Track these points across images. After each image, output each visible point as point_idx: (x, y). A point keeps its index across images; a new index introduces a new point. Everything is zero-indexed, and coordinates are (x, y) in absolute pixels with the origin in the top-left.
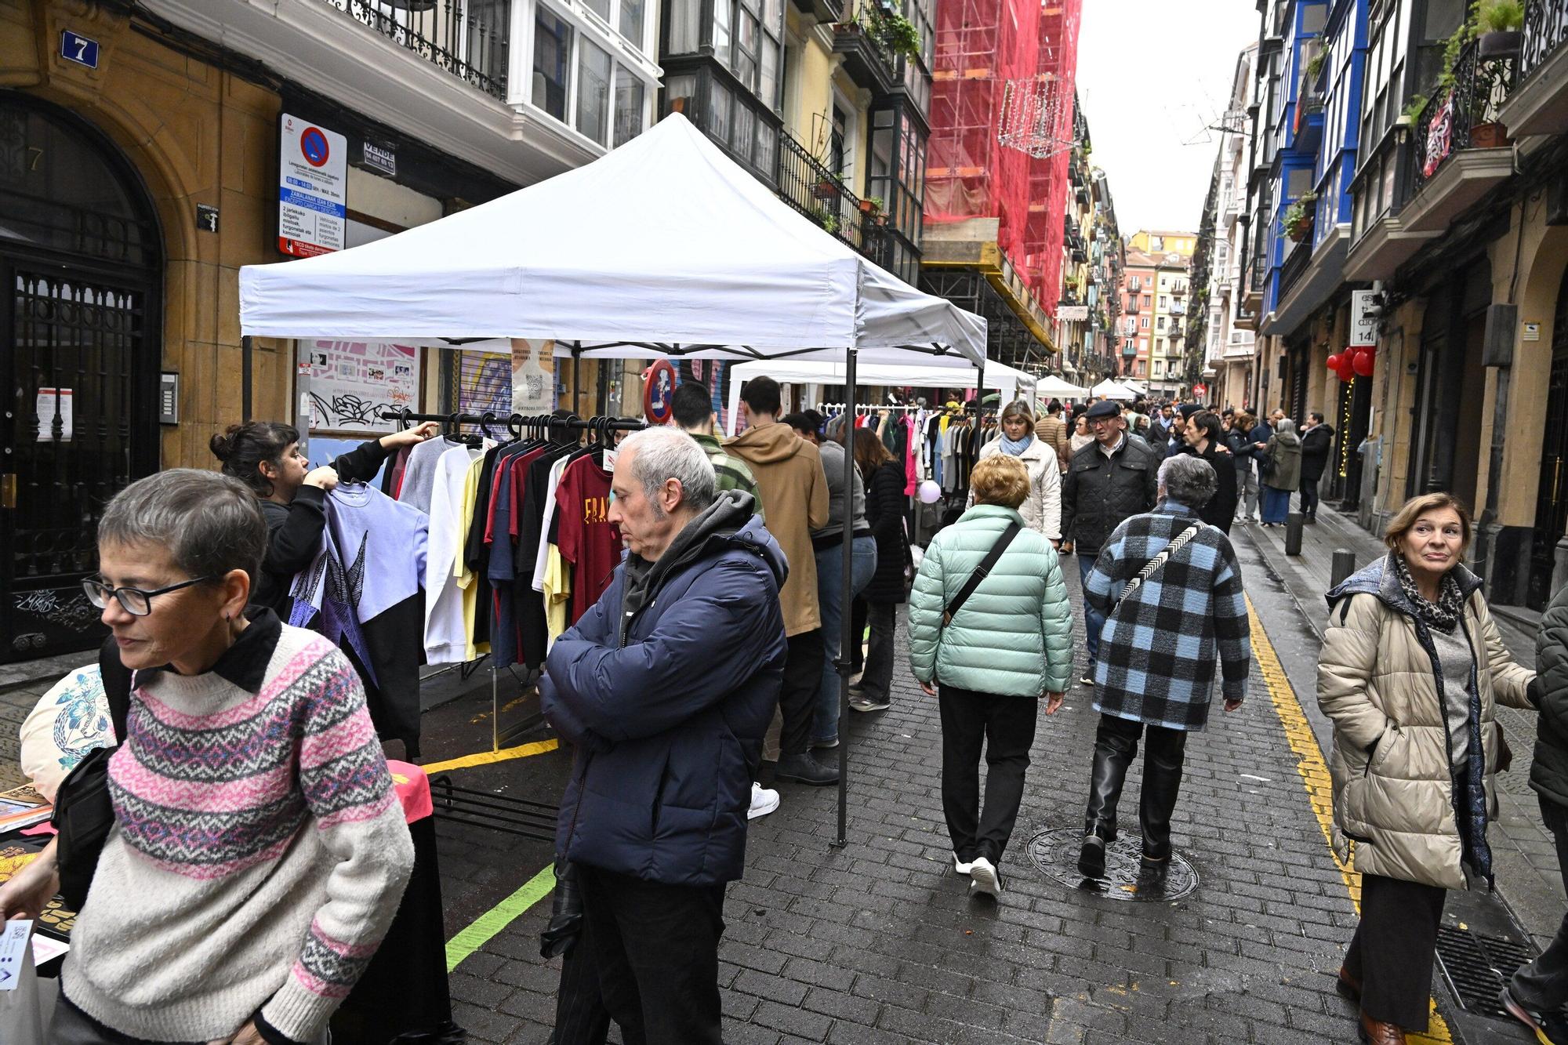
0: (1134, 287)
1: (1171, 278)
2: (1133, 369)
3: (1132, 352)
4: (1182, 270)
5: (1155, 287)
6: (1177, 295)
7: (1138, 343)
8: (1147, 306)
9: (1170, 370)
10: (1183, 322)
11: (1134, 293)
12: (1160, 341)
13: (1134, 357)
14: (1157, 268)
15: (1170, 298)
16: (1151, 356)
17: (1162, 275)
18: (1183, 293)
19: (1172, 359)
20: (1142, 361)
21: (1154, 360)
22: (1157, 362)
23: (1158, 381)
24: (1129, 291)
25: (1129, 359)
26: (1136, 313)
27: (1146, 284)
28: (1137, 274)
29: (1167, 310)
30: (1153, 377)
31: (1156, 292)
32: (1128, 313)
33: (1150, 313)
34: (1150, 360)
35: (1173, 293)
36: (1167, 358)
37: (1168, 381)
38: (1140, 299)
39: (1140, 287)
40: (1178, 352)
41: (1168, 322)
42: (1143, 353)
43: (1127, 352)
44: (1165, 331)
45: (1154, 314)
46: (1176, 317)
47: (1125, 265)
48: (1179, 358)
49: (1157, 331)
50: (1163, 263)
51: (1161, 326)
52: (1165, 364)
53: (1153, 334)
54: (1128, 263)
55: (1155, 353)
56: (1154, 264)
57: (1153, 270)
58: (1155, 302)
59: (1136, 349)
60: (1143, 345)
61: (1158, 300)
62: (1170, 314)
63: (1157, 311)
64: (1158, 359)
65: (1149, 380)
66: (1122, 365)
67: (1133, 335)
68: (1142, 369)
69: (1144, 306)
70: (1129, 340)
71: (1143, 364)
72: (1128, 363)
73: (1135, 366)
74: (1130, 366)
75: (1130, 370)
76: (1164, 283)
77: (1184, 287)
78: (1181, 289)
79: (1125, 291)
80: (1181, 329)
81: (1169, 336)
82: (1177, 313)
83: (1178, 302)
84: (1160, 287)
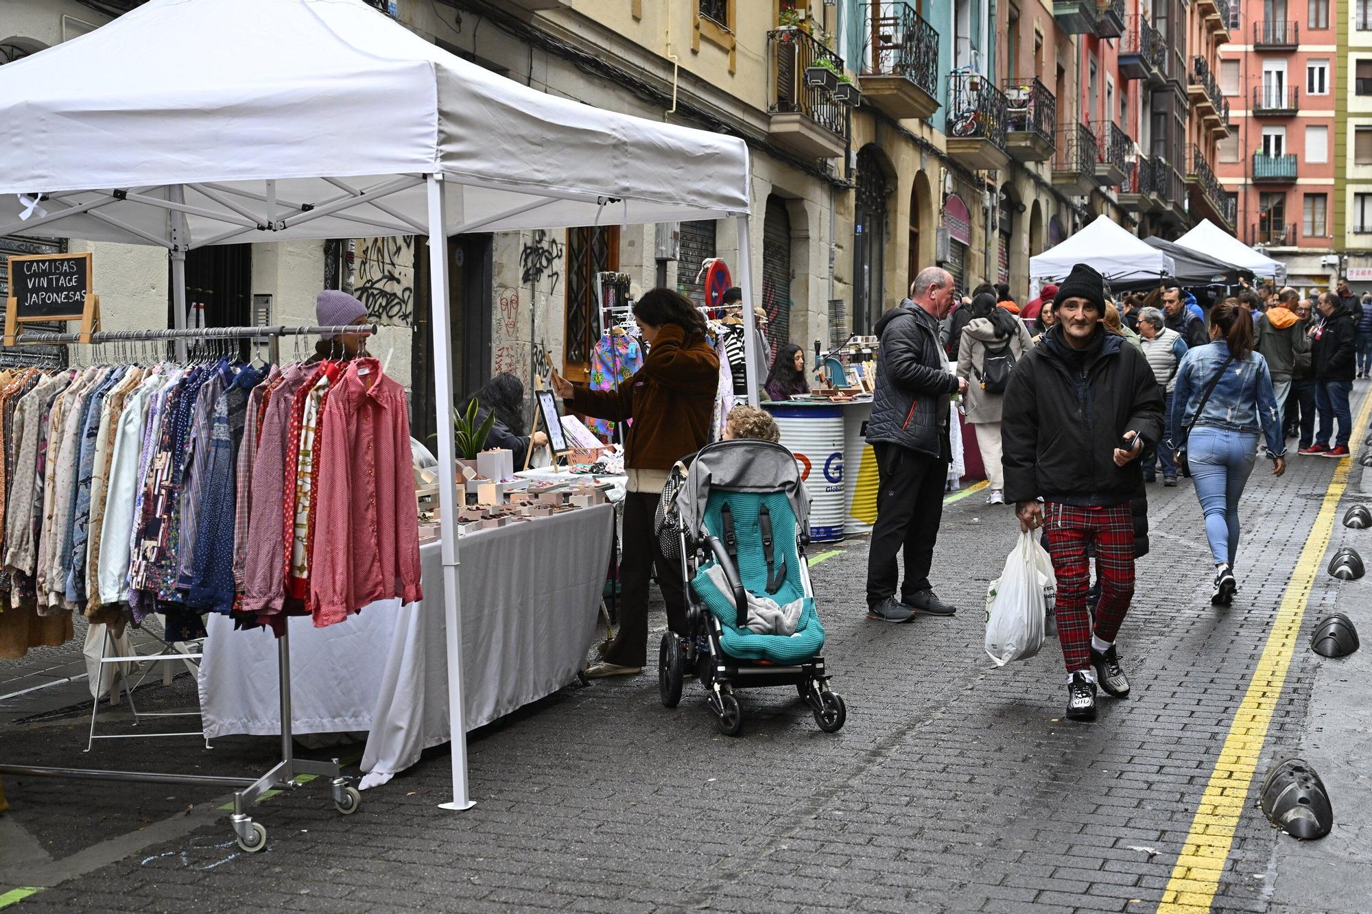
2: (1288, 220)
3: (1283, 170)
7: (1298, 142)
8: (1321, 27)
12: (1365, 133)
13: (1289, 183)
16: (1342, 180)
20: (1316, 196)
21: (1351, 190)
22: (1361, 197)
25: (1275, 190)
26: (1287, 52)
30: (1353, 242)
32: (1264, 52)
33: (1333, 48)
34: (1340, 189)
42: (1317, 170)
43: (1265, 171)
45: (1344, 48)
49: (1356, 103)
51: (1366, 87)
53: (1343, 114)
55: (1353, 171)
58: (1342, 11)
59: (1295, 159)
60: (1316, 147)
63: (1352, 42)
64: (1363, 188)
65: (1340, 254)
66: (1254, 210)
67: (1285, 117)
68: (1319, 218)
69: (1310, 29)
70: (1272, 132)
71: (1319, 204)
72: (1271, 205)
73: (1296, 211)
74: (1279, 211)
75: (1279, 225)
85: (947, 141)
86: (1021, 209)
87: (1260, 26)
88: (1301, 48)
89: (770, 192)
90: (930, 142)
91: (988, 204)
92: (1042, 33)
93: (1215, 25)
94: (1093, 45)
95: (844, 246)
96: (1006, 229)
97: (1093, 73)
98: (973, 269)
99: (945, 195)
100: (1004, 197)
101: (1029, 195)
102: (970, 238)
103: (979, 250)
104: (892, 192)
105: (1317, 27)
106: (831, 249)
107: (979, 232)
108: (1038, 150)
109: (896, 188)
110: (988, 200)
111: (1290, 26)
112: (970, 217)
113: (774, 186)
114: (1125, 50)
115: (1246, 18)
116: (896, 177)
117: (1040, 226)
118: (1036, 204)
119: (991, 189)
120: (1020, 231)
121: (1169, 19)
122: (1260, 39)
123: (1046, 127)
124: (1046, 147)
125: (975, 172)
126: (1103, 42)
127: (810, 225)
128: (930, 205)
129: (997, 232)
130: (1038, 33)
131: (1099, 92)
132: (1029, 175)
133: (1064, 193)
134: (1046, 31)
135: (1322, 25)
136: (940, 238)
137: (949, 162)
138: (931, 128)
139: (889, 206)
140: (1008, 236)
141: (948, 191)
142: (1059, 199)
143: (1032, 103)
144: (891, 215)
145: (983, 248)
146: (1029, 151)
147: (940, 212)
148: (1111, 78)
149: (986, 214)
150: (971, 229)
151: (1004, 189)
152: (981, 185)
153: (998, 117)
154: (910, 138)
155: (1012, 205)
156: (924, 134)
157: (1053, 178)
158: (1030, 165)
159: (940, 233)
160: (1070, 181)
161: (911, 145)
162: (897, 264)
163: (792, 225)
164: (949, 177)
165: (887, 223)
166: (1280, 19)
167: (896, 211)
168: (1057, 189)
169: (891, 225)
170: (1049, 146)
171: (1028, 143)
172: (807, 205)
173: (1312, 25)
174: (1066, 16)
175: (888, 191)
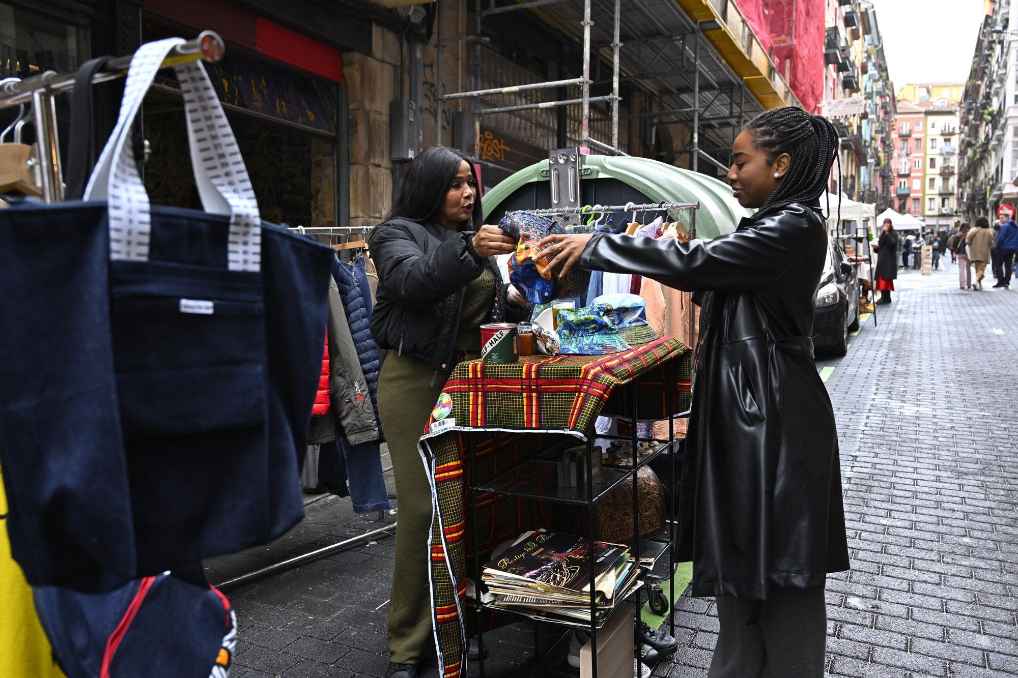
0: (905, 132)
1: (940, 121)
2: (907, 207)
3: (906, 192)
4: (950, 113)
5: (925, 130)
6: (947, 136)
7: (911, 183)
8: (918, 148)
9: (943, 206)
10: (954, 161)
11: (905, 137)
12: (932, 180)
13: (908, 195)
14: (928, 113)
15: (941, 139)
16: (924, 194)
17: (931, 119)
18: (953, 134)
19: (945, 196)
20: (916, 199)
21: (927, 198)
22: (931, 199)
23: (932, 216)
24: (901, 136)
25: (903, 197)
26: (908, 155)
27: (917, 129)
28: (907, 120)
29: (938, 151)
30: (927, 213)
31: (926, 135)
32: (901, 155)
33: (922, 155)
34: (924, 197)
35: (942, 134)
36: (940, 194)
37: (942, 216)
38: (911, 142)
39: (911, 131)
40: (950, 188)
41: (939, 162)
42: (916, 191)
43: (901, 192)
44: (937, 170)
45: (926, 154)
46: (947, 155)
47: (896, 112)
48: (952, 194)
49: (929, 171)
50: (931, 108)
51: (932, 166)
52: (938, 200)
53: (925, 174)
54: (898, 111)
55: (928, 191)
56: (924, 110)
57: (923, 116)
58: (926, 144)
59: (909, 188)
60: (916, 185)
61: (929, 144)
62: (941, 154)
63: (928, 153)
64: (931, 197)
65: (924, 216)
66: (897, 204)
67: (906, 176)
68: (917, 206)
70: (903, 180)
71: (917, 201)
72: (902, 201)
73: (910, 204)
74: (904, 204)
75: (904, 208)
76: (933, 126)
77: (954, 129)
78: (951, 130)
79: (897, 136)
80: (953, 167)
81: (941, 174)
82: (948, 153)
83: (948, 143)
84: (930, 130)
88: (912, 155)
111: (909, 148)
122: (899, 152)
173: (916, 147)
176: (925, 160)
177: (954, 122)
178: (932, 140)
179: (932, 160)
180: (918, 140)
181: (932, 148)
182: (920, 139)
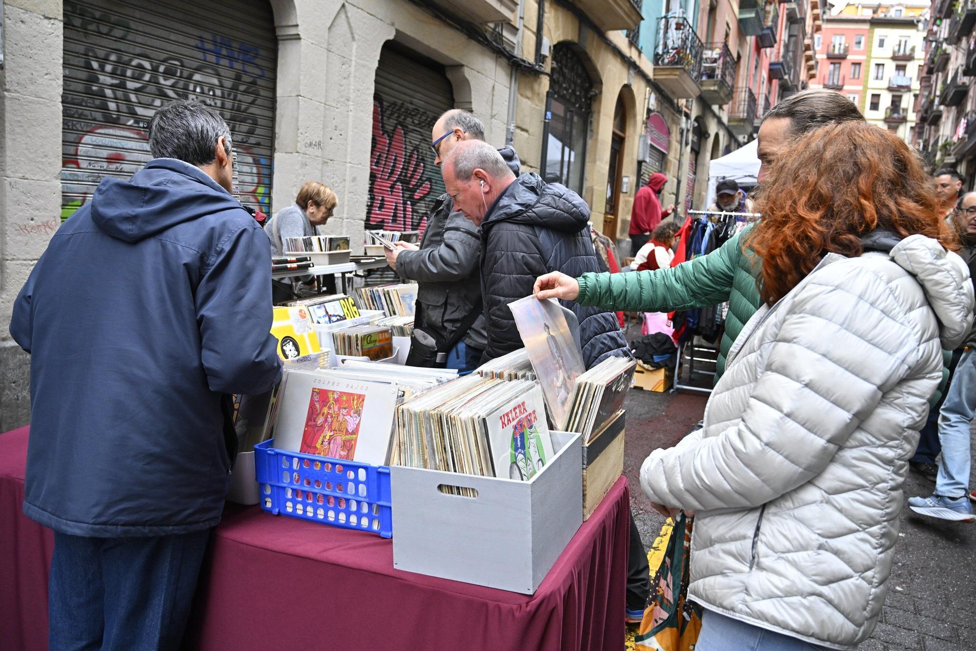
0: (837, 50)
1: (893, 36)
4: (910, 24)
5: (868, 51)
6: (901, 60)
8: (856, 78)
10: (907, 101)
11: (836, 59)
14: (872, 22)
15: (891, 66)
17: (879, 32)
18: (910, 58)
24: (831, 57)
27: (856, 47)
28: (841, 33)
29: (885, 84)
31: (869, 57)
33: (860, 88)
35: (894, 58)
38: (846, 68)
39: (846, 50)
41: (886, 101)
44: (881, 113)
45: (866, 88)
46: (897, 92)
50: (881, 16)
51: (875, 106)
54: (829, 18)
56: (869, 17)
57: (866, 27)
58: (867, 71)
61: (873, 70)
62: (890, 89)
63: (869, 86)
69: (851, 79)
76: (881, 43)
77: (913, 49)
78: (908, 52)
79: (825, 56)
80: (905, 110)
81: (886, 120)
82: (900, 87)
83: (901, 73)
84: (876, 51)
85: (654, 69)
86: (707, 136)
87: (827, 77)
88: (845, 88)
89: (391, 37)
90: (638, 63)
91: (683, 125)
92: (731, 26)
93: (811, 68)
94: (758, 49)
95: (531, 131)
96: (696, 148)
97: (756, 68)
98: (669, 171)
99: (649, 111)
100: (696, 125)
101: (713, 128)
102: (668, 148)
103: (675, 158)
104: (596, 95)
105: (854, 78)
106: (508, 130)
107: (675, 145)
108: (722, 95)
109: (601, 92)
110: (684, 123)
111: (841, 77)
112: (669, 133)
113: (397, 31)
114: (773, 60)
115: (820, 72)
116: (601, 83)
117: (718, 150)
118: (717, 135)
119: (687, 116)
120: (705, 149)
121: (794, 52)
122: (826, 82)
123: (728, 79)
124: (728, 94)
125: (676, 101)
126: (763, 50)
127: (473, 97)
128: (635, 116)
129: (689, 148)
130: (728, 25)
131: (758, 79)
132: (714, 115)
133: (734, 132)
134: (733, 26)
135: (856, 76)
136: (641, 143)
137: (654, 86)
138: (640, 52)
139: (594, 107)
140: (696, 152)
141: (651, 107)
142: (731, 136)
143: (721, 61)
144: (595, 116)
145: (678, 157)
146: (716, 95)
147: (644, 123)
148: (765, 74)
149: (682, 133)
150: (669, 142)
151: (696, 120)
152: (679, 111)
153: (695, 57)
154: (617, 52)
155: (701, 132)
156: (632, 54)
157: (729, 121)
158: (715, 108)
159: (642, 139)
160: (739, 123)
161: (619, 60)
162: (597, 157)
163: (455, 97)
164: (653, 96)
165: (591, 122)
166: (837, 73)
167: (599, 112)
168: (730, 129)
169: (594, 124)
170: (729, 94)
171: (716, 88)
172: (468, 73)
173: (852, 76)
174: (746, 19)
175: (592, 93)
176: (865, 97)
177: (915, 39)
178: (878, 65)
179: (876, 96)
180: (857, 64)
181: (877, 78)
182: (859, 64)
